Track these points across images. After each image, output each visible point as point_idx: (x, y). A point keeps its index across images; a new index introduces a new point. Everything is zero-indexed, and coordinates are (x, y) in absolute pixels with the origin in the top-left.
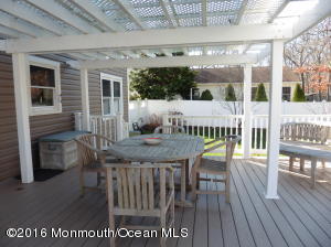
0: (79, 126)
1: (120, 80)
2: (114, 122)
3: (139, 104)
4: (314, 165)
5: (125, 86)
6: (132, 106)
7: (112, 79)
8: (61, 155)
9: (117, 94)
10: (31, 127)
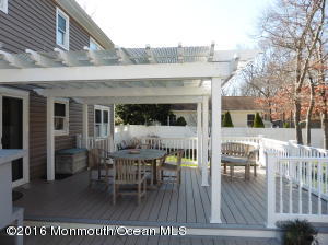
0: (79, 145)
1: (108, 109)
2: (106, 142)
3: (122, 129)
4: (232, 169)
5: (112, 114)
6: (116, 130)
7: (103, 109)
8: (71, 164)
9: (106, 121)
10: (56, 143)
